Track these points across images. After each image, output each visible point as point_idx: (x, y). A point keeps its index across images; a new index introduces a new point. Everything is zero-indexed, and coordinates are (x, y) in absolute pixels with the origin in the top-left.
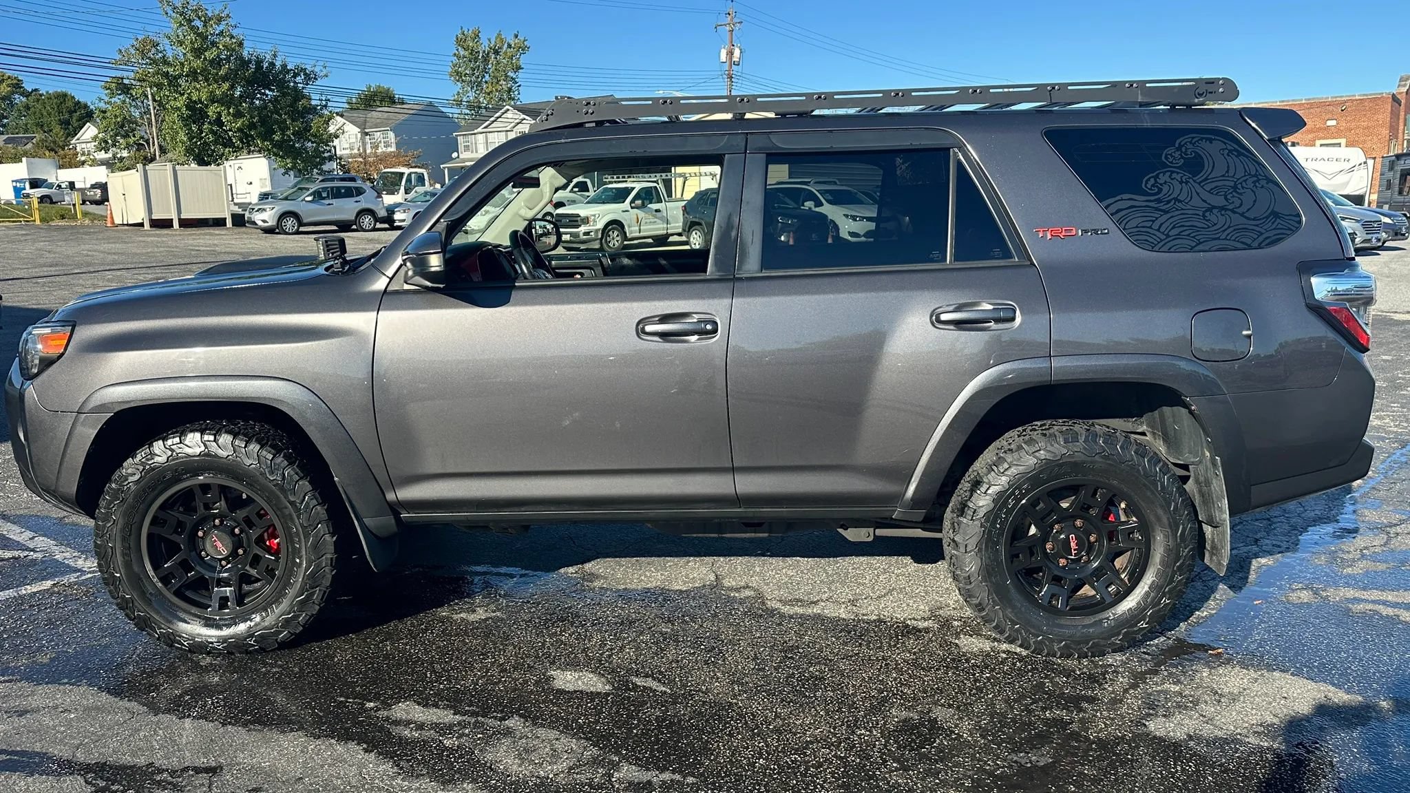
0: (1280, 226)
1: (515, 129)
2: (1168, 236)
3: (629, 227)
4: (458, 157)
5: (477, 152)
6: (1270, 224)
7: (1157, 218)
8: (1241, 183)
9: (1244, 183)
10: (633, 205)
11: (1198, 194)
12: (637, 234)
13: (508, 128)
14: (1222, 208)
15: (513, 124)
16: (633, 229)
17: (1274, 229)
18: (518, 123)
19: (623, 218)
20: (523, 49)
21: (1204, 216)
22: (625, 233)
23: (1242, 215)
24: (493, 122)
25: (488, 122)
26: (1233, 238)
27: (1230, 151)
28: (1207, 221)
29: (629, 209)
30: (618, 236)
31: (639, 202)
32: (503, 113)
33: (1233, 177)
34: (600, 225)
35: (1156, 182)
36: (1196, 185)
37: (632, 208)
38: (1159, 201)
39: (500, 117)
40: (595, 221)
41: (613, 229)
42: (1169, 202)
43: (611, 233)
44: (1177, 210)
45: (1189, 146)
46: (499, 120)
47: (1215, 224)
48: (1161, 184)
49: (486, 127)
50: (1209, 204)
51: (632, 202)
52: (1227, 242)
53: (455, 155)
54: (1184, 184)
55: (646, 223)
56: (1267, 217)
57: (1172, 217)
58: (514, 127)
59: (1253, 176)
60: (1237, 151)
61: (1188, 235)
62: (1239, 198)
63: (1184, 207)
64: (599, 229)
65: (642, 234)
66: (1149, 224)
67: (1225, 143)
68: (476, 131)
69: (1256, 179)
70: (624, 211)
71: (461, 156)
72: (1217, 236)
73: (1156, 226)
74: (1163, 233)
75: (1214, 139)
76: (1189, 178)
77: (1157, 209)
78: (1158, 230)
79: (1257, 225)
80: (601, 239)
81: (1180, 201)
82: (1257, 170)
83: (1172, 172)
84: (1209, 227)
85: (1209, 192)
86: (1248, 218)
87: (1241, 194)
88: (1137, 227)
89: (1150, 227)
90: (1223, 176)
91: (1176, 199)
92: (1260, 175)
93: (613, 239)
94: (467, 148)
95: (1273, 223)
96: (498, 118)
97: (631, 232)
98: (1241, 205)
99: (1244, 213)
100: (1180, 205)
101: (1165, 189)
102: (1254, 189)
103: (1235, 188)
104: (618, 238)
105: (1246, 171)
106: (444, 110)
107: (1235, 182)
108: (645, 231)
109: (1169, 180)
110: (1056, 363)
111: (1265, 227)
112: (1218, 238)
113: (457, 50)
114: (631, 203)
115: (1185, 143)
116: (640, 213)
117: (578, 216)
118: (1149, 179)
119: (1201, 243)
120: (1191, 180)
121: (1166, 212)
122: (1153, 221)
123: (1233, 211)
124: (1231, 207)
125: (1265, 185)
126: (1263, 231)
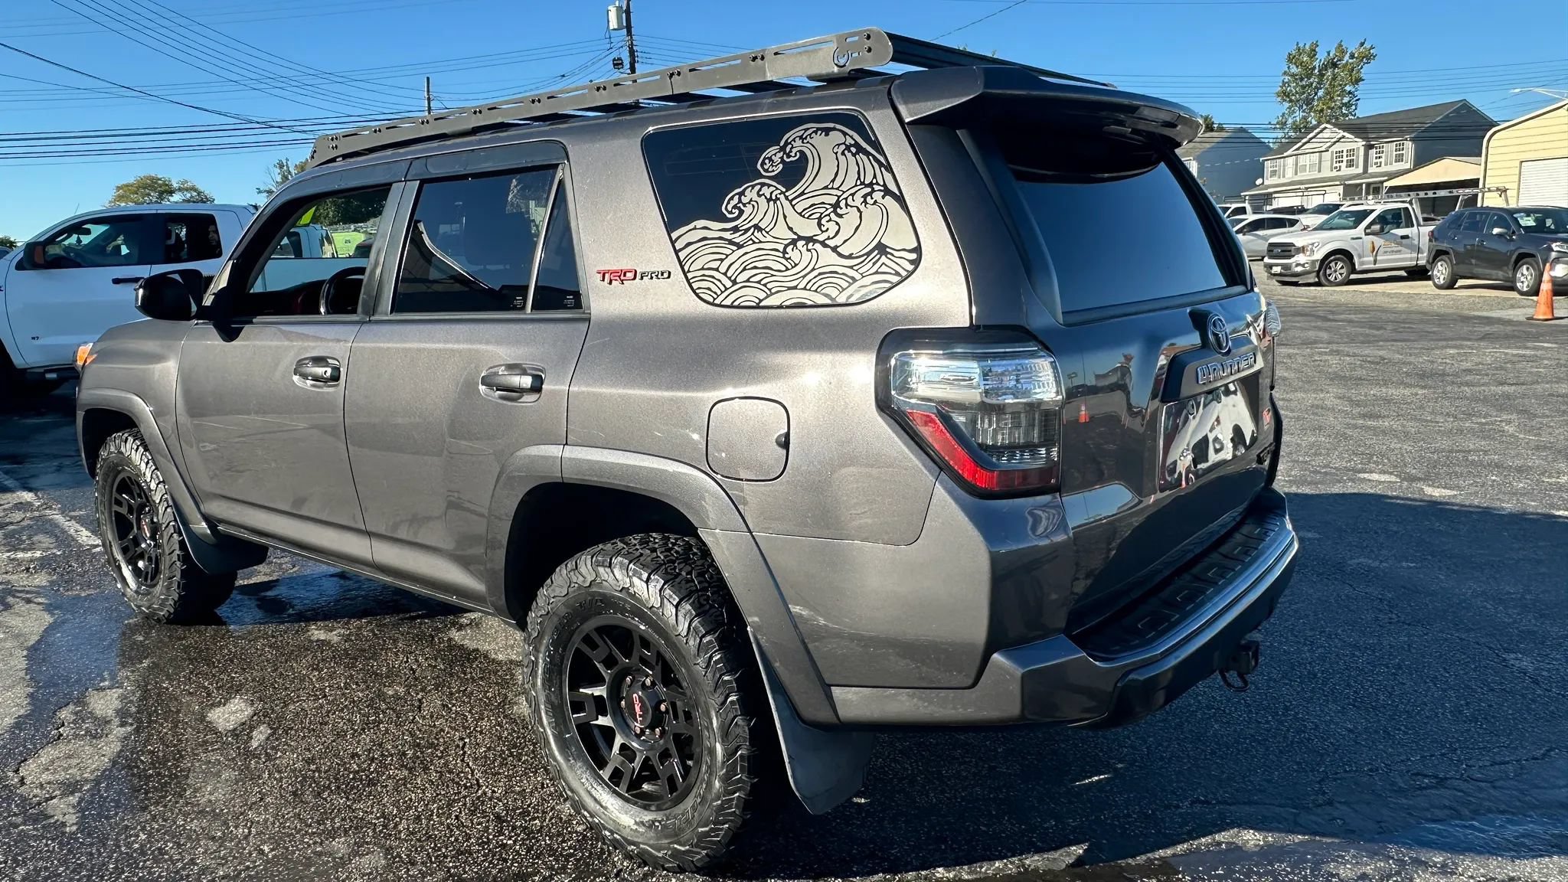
0: (884, 269)
1: (1330, 150)
2: (734, 283)
3: (1360, 257)
4: (1263, 183)
5: (1284, 177)
6: (871, 264)
7: (727, 256)
8: (846, 199)
9: (850, 199)
10: (1367, 231)
11: (785, 217)
12: (1372, 266)
13: (1323, 149)
14: (809, 240)
15: (1329, 144)
16: (1365, 259)
17: (877, 273)
18: (1335, 143)
19: (1353, 247)
20: (1368, 57)
21: (785, 252)
22: (1354, 265)
23: (834, 249)
24: (1306, 143)
25: (1300, 144)
26: (814, 288)
27: (848, 148)
28: (787, 259)
29: (1363, 236)
30: (1342, 268)
31: (1377, 227)
32: (1318, 133)
33: (837, 189)
34: (1319, 255)
35: (740, 201)
36: (786, 204)
37: (1366, 234)
38: (735, 229)
39: (1314, 137)
40: (1313, 251)
41: (1338, 259)
42: (747, 231)
43: (1332, 264)
44: (754, 243)
45: (798, 142)
46: (1313, 140)
47: (796, 265)
48: (744, 205)
49: (1298, 149)
50: (795, 233)
51: (1369, 226)
52: (805, 294)
53: (1259, 181)
54: (772, 203)
55: (1386, 252)
56: (868, 254)
57: (746, 253)
58: (1330, 147)
59: (867, 186)
60: (857, 145)
61: (759, 282)
62: (837, 224)
63: (763, 239)
64: (1317, 260)
65: (1378, 266)
66: (715, 265)
67: (845, 134)
68: (1285, 154)
69: (869, 190)
70: (1353, 239)
71: (1267, 183)
72: (794, 284)
73: (723, 269)
74: (730, 278)
75: (834, 129)
76: (782, 193)
77: (731, 242)
78: (725, 274)
79: (851, 267)
80: (1318, 272)
81: (760, 229)
82: (875, 177)
83: (763, 185)
84: (787, 269)
85: (800, 214)
86: (840, 255)
87: (840, 216)
88: (703, 269)
89: (717, 270)
90: (826, 188)
91: (757, 227)
92: (877, 184)
93: (1335, 271)
94: (1274, 173)
95: (874, 264)
96: (1311, 139)
97: (1362, 263)
98: (837, 233)
99: (837, 247)
100: (758, 234)
101: (748, 210)
102: (862, 208)
103: (836, 206)
104: (1342, 271)
105: (859, 178)
106: (1257, 135)
107: (839, 197)
108: (1383, 261)
109: (755, 198)
110: (571, 452)
111: (860, 271)
112: (795, 288)
113: (1289, 68)
114: (1366, 228)
115: (794, 140)
116: (1378, 241)
117: (1292, 245)
118: (732, 198)
119: (772, 294)
120: (782, 197)
121: (740, 246)
122: (722, 260)
123: (823, 244)
124: (821, 238)
125: (880, 200)
126: (857, 276)
